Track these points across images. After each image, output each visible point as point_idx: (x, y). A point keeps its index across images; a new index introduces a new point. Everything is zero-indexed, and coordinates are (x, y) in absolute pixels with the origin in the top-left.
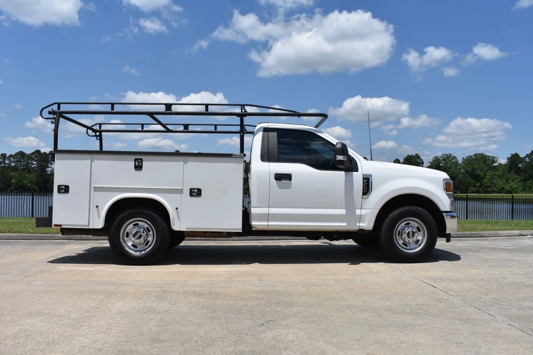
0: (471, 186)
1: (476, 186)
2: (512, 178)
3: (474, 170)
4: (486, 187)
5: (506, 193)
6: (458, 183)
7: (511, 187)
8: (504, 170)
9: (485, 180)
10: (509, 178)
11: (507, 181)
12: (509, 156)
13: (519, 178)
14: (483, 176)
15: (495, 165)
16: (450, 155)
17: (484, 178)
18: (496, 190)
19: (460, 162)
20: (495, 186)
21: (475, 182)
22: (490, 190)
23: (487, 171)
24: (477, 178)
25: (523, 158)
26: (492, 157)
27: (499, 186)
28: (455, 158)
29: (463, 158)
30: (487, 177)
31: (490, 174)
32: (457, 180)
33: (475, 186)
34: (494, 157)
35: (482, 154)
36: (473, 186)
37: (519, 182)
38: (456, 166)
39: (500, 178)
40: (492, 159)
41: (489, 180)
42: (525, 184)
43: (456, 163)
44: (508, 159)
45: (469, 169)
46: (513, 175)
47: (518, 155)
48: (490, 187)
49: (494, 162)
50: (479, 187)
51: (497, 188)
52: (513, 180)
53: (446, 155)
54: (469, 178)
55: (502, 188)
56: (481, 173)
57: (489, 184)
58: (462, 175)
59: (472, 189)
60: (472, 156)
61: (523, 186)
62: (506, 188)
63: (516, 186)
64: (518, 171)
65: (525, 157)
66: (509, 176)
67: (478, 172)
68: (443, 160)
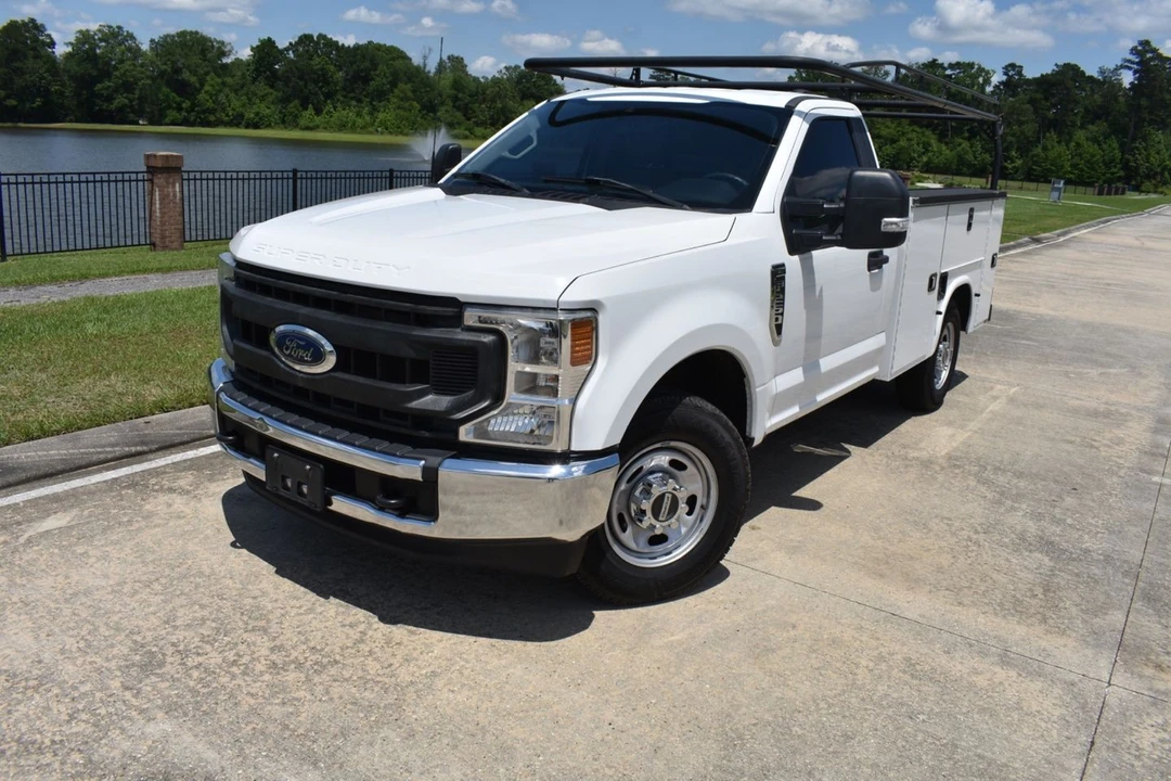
0: (170, 107)
1: (182, 109)
2: (260, 94)
3: (177, 71)
4: (204, 112)
5: (247, 127)
6: (138, 98)
7: (257, 114)
8: (244, 74)
9: (202, 96)
10: (255, 94)
11: (250, 100)
12: (256, 43)
13: (274, 94)
14: (198, 85)
15: (225, 61)
16: (120, 28)
17: (199, 91)
18: (226, 119)
19: (145, 47)
20: (224, 110)
21: (178, 99)
22: (212, 118)
23: (207, 74)
24: (183, 88)
25: (281, 52)
26: (218, 42)
27: (233, 110)
28: (131, 36)
29: (152, 41)
30: (207, 88)
31: (212, 82)
32: (137, 92)
33: (179, 109)
34: (223, 43)
35: (197, 33)
36: (174, 109)
37: (273, 103)
38: (135, 58)
39: (236, 91)
40: (219, 48)
41: (211, 96)
42: (285, 108)
43: (137, 52)
44: (253, 49)
45: (165, 67)
46: (262, 88)
47: (274, 43)
48: (212, 111)
49: (223, 54)
50: (188, 111)
51: (227, 115)
52: (263, 99)
53: (110, 27)
54: (165, 89)
55: (238, 115)
56: (193, 79)
57: (210, 104)
58: (149, 82)
59: (172, 114)
60: (173, 36)
61: (280, 112)
62: (247, 116)
63: (268, 111)
64: (273, 79)
65: (287, 49)
66: (253, 88)
67: (186, 75)
68: (101, 40)
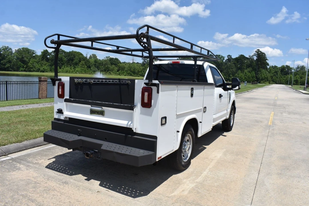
0: (21, 67)
1: (24, 67)
2: (44, 64)
3: (23, 58)
4: (30, 68)
5: (41, 72)
6: (12, 65)
7: (44, 69)
8: (39, 59)
9: (29, 64)
10: (43, 64)
11: (41, 65)
12: (42, 51)
13: (48, 64)
14: (28, 61)
15: (34, 55)
16: (8, 47)
17: (29, 63)
18: (36, 70)
19: (14, 52)
20: (35, 68)
21: (23, 65)
22: (32, 70)
23: (30, 59)
24: (24, 62)
25: (50, 53)
26: (33, 50)
28: (11, 49)
29: (16, 50)
30: (31, 62)
31: (32, 61)
32: (12, 63)
33: (23, 67)
34: (34, 51)
35: (27, 48)
36: (22, 67)
37: (48, 66)
38: (11, 54)
39: (37, 63)
40: (33, 52)
41: (32, 64)
42: (52, 67)
44: (42, 52)
45: (20, 57)
46: (44, 62)
47: (48, 51)
48: (32, 68)
49: (34, 53)
50: (25, 68)
51: (36, 69)
52: (45, 65)
53: (5, 46)
54: (20, 63)
55: (38, 69)
56: (27, 60)
57: (31, 66)
58: (16, 60)
59: (21, 69)
60: (21, 49)
61: (50, 68)
62: (41, 69)
63: (47, 68)
64: (47, 60)
65: (52, 52)
66: (42, 62)
67: (25, 59)
68: (3, 50)
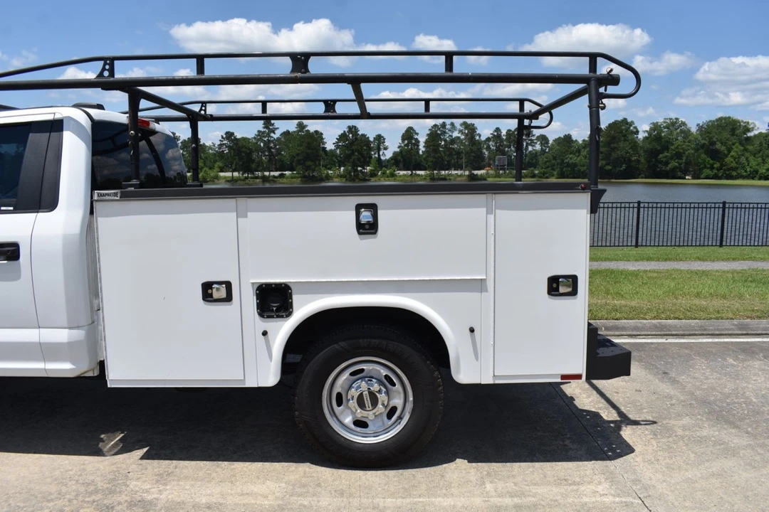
0: (705, 167)
1: (714, 168)
3: (713, 143)
4: (729, 170)
5: (760, 179)
6: (685, 163)
8: (762, 143)
9: (728, 159)
11: (764, 160)
14: (726, 152)
15: (748, 135)
16: (677, 119)
17: (727, 156)
18: (745, 174)
19: (694, 129)
20: (743, 168)
21: (711, 162)
22: (734, 174)
23: (734, 144)
24: (715, 155)
26: (745, 123)
27: (751, 168)
28: (684, 124)
29: (698, 125)
30: (732, 153)
31: (737, 150)
32: (684, 158)
33: (712, 168)
34: (748, 123)
35: (729, 118)
36: (708, 168)
38: (686, 137)
39: (754, 155)
40: (745, 126)
41: (735, 159)
43: (687, 133)
45: (704, 141)
48: (735, 169)
49: (749, 130)
50: (718, 170)
51: (746, 171)
53: (670, 119)
54: (703, 156)
55: (754, 171)
56: (723, 148)
57: (734, 165)
58: (693, 152)
59: (707, 172)
60: (714, 121)
62: (760, 171)
66: (767, 152)
67: (718, 146)
68: (665, 128)
